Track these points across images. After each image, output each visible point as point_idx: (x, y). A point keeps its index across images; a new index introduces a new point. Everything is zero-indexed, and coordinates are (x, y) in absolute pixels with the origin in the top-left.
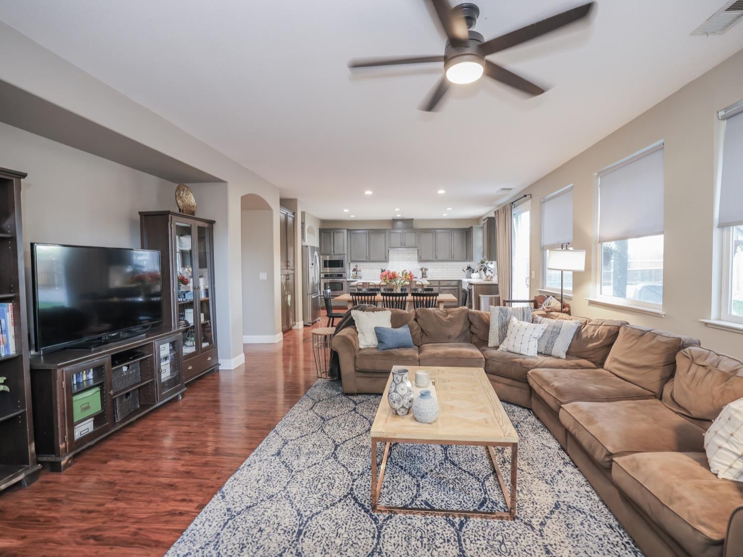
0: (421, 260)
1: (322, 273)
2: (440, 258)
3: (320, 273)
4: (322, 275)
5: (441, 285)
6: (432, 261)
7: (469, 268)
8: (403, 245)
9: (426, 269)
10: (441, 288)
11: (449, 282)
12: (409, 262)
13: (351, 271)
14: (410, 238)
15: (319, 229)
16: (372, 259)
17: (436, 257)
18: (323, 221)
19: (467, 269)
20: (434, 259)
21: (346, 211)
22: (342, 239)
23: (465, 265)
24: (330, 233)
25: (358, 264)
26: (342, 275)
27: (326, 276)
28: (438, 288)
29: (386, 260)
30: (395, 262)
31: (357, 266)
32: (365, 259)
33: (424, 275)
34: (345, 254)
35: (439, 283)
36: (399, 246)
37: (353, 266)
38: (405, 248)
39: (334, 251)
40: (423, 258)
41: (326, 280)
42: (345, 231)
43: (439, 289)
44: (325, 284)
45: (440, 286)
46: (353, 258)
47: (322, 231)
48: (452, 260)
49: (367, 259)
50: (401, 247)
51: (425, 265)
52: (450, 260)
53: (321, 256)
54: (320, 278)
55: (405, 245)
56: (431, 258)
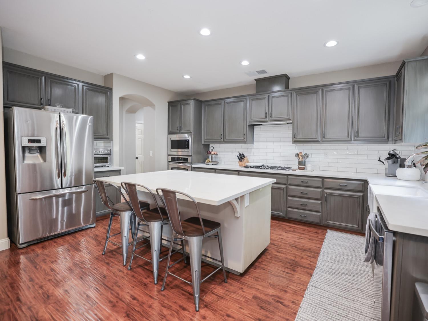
0: (296, 141)
3: (169, 155)
4: (170, 159)
6: (317, 142)
7: (392, 156)
8: (269, 117)
10: (326, 191)
12: (280, 144)
16: (227, 138)
17: (323, 135)
19: (388, 159)
20: (319, 139)
22: (189, 112)
23: (385, 149)
24: (177, 106)
26: (187, 160)
27: (174, 160)
28: (320, 190)
29: (245, 140)
30: (261, 143)
31: (212, 148)
32: (219, 140)
33: (302, 165)
34: (191, 132)
35: (323, 182)
36: (263, 118)
38: (271, 121)
41: (174, 164)
42: (192, 102)
43: (322, 191)
45: (323, 187)
46: (206, 138)
47: (171, 104)
48: (355, 140)
49: (222, 138)
50: (267, 119)
51: (303, 149)
52: (351, 140)
53: (169, 135)
54: (168, 161)
55: (271, 117)
56: (313, 137)
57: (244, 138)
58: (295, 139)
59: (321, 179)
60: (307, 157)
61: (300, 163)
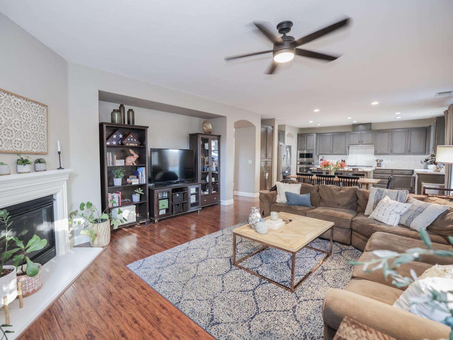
0: (376, 154)
1: (298, 161)
2: (394, 152)
3: (297, 161)
4: (299, 163)
5: (394, 173)
6: (388, 154)
8: (361, 143)
9: (381, 161)
10: (394, 175)
11: (403, 172)
12: (365, 155)
13: (320, 160)
14: (368, 137)
15: (298, 134)
16: (335, 153)
17: (392, 151)
18: (301, 129)
19: (425, 161)
20: (390, 153)
21: (311, 122)
22: (312, 140)
24: (305, 136)
25: (324, 156)
26: (311, 163)
27: (301, 163)
28: (390, 175)
29: (346, 153)
30: (354, 155)
31: (323, 157)
32: (329, 153)
33: (379, 165)
34: (314, 150)
35: (392, 172)
36: (357, 143)
37: (321, 157)
38: (362, 144)
39: (306, 147)
40: (378, 152)
41: (300, 166)
42: (315, 135)
44: (300, 168)
45: (392, 174)
46: (321, 152)
47: (299, 135)
48: (408, 154)
49: (331, 152)
50: (359, 144)
51: (380, 157)
52: (406, 154)
53: (298, 151)
54: (297, 164)
55: (362, 142)
56: (386, 152)
57: (345, 153)
58: (376, 153)
59: (391, 170)
60: (383, 161)
61: (378, 164)
